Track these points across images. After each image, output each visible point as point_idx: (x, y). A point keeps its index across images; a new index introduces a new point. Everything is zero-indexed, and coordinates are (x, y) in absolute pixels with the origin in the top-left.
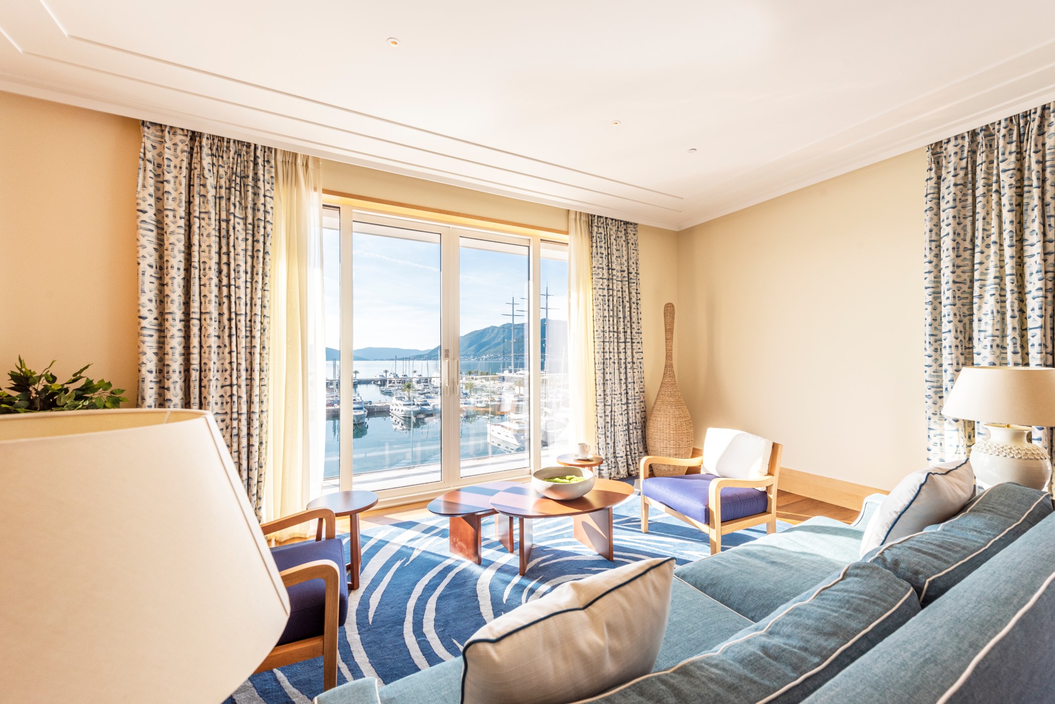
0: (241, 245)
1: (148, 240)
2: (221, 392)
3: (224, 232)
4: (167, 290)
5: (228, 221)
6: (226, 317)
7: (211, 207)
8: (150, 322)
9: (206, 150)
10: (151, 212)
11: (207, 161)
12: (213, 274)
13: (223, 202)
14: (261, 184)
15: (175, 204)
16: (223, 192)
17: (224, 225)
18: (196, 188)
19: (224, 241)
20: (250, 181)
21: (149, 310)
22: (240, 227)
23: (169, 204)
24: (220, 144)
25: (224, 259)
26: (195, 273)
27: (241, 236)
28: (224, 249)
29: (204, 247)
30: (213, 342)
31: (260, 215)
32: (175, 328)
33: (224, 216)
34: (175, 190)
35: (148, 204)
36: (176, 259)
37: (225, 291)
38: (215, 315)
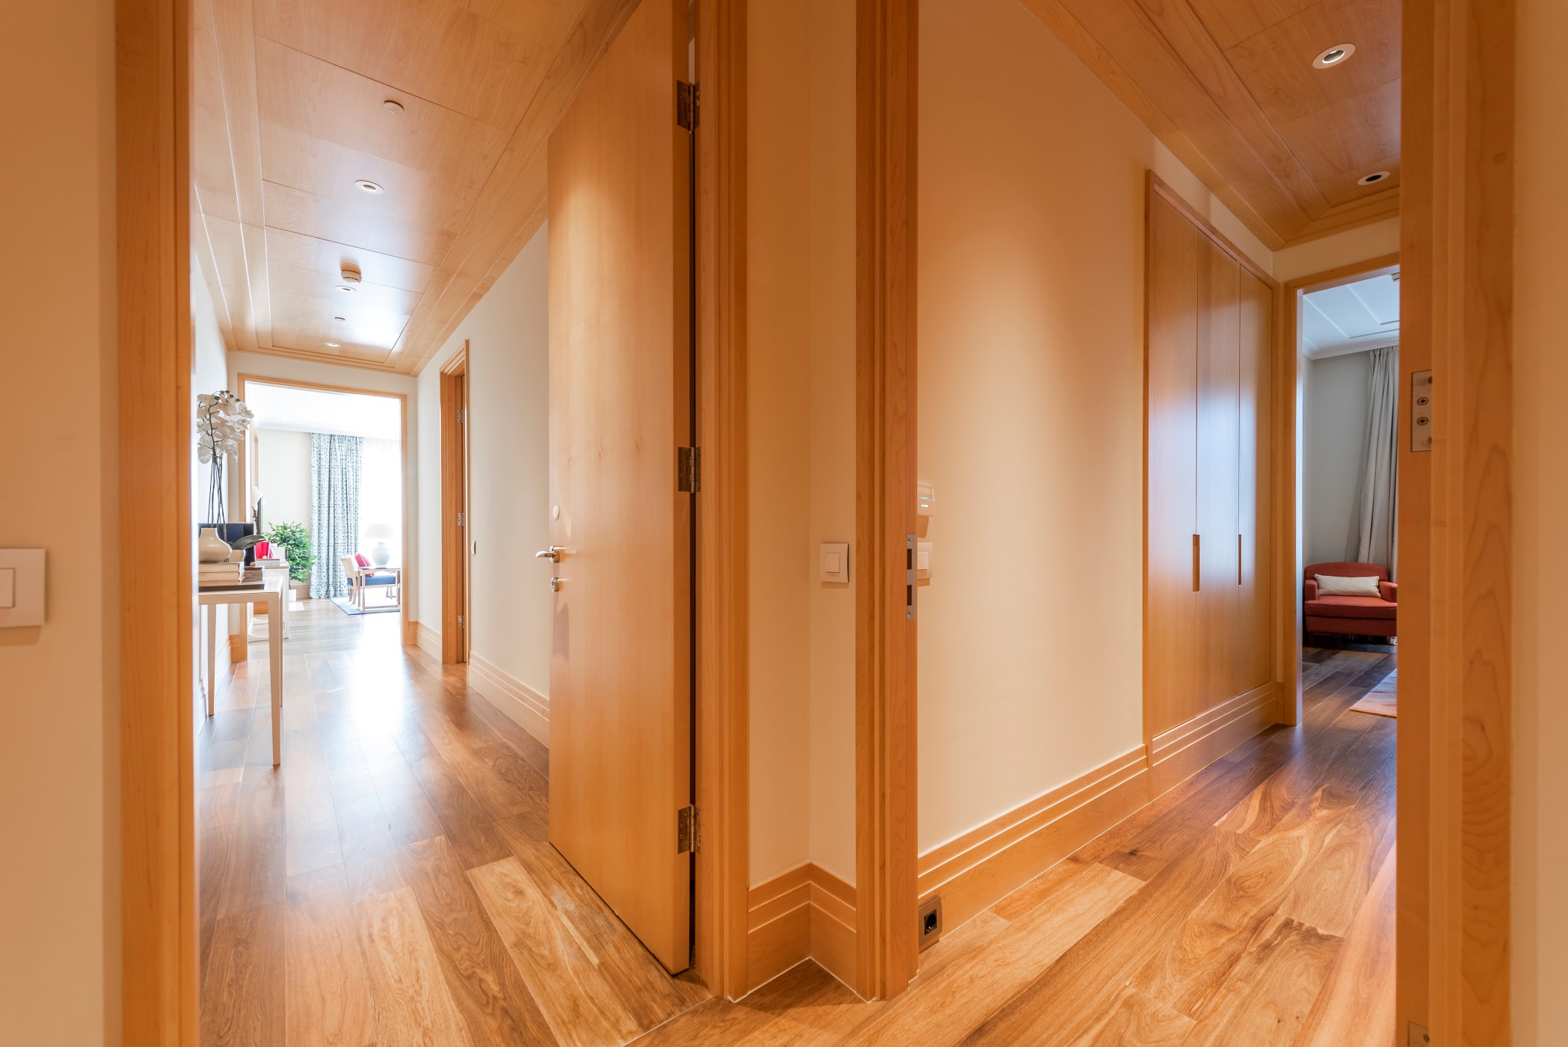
0: (351, 478)
1: (315, 477)
2: (343, 535)
3: (344, 473)
4: (322, 496)
5: (346, 468)
6: (345, 505)
7: (339, 464)
8: (316, 508)
9: (337, 441)
10: (316, 466)
11: (337, 445)
12: (340, 489)
13: (344, 461)
14: (359, 452)
15: (325, 463)
16: (344, 457)
17: (344, 470)
18: (333, 457)
19: (344, 477)
20: (355, 452)
21: (315, 503)
22: (351, 471)
23: (323, 463)
24: (342, 438)
25: (345, 483)
26: (332, 489)
27: (351, 473)
28: (344, 480)
29: (336, 479)
30: (340, 515)
31: (359, 465)
32: (325, 510)
33: (344, 467)
34: (325, 457)
35: (315, 463)
36: (325, 484)
37: (345, 496)
38: (341, 505)
